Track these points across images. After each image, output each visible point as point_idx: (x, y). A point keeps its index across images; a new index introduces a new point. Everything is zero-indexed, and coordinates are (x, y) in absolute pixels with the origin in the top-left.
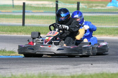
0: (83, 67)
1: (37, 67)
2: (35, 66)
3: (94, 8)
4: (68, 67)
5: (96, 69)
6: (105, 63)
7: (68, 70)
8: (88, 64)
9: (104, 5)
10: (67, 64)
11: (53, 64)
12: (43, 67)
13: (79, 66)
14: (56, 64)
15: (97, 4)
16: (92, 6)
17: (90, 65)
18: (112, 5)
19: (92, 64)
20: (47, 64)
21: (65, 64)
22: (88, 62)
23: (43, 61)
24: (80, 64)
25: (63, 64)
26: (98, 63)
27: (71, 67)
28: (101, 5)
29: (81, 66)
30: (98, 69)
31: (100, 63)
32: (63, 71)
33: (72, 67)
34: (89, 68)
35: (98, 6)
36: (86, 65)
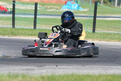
0: (47, 68)
4: (32, 68)
5: (62, 70)
6: (70, 65)
7: (34, 71)
8: (52, 66)
9: (59, 8)
10: (31, 65)
11: (16, 65)
12: (7, 67)
13: (44, 67)
14: (20, 65)
15: (52, 7)
16: (47, 8)
17: (55, 67)
18: (67, 8)
19: (57, 66)
20: (11, 65)
21: (29, 65)
22: (53, 64)
23: (6, 62)
24: (44, 66)
25: (27, 65)
26: (62, 65)
27: (36, 68)
28: (56, 7)
30: (64, 70)
31: (65, 65)
32: (28, 72)
34: (55, 70)
35: (52, 8)
36: (50, 66)
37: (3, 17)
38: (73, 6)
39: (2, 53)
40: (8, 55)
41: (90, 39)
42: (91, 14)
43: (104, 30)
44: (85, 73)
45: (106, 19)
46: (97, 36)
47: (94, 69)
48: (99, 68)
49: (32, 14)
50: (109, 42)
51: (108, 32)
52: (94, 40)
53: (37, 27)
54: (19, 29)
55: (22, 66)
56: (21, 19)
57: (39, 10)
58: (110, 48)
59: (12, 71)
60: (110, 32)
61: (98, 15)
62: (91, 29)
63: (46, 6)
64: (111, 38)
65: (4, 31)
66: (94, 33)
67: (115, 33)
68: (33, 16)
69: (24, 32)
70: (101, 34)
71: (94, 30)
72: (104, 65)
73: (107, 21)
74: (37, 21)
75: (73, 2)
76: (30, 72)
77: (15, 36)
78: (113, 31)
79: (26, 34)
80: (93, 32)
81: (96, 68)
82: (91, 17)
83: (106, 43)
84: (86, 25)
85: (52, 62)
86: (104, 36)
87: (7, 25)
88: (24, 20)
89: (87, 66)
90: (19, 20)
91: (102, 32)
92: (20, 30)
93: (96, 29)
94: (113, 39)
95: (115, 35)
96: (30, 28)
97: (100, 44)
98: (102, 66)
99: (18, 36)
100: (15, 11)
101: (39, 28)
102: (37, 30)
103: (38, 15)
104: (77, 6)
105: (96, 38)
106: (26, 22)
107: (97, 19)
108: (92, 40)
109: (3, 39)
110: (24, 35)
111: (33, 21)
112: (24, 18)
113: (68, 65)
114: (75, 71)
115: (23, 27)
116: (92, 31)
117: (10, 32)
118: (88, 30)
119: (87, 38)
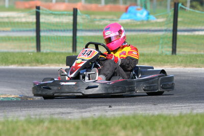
0: (95, 110)
1: (17, 111)
3: (97, 23)
4: (69, 112)
6: (133, 105)
7: (71, 115)
8: (103, 107)
10: (67, 107)
11: (42, 107)
13: (88, 109)
14: (48, 107)
15: (103, 17)
17: (107, 108)
19: (110, 107)
21: (64, 107)
22: (104, 104)
24: (89, 107)
25: (61, 107)
28: (110, 17)
29: (92, 109)
30: (122, 112)
31: (124, 105)
33: (78, 111)
34: (107, 112)
35: (104, 19)
36: (99, 107)
38: (139, 15)
41: (168, 64)
46: (180, 59)
47: (173, 108)
50: (200, 69)
51: (199, 53)
52: (174, 67)
54: (47, 54)
55: (52, 109)
58: (201, 78)
61: (179, 28)
63: (93, 17)
66: (174, 55)
68: (71, 34)
69: (55, 58)
70: (186, 57)
71: (174, 51)
72: (191, 103)
75: (139, 7)
76: (64, 116)
77: (42, 64)
79: (59, 60)
80: (172, 54)
81: (176, 107)
83: (196, 70)
84: (161, 42)
85: (104, 102)
86: (191, 60)
89: (161, 106)
92: (49, 55)
93: (178, 49)
96: (66, 51)
97: (185, 72)
98: (188, 105)
99: (47, 65)
103: (81, 30)
104: (145, 13)
105: (178, 62)
107: (179, 34)
108: (171, 66)
109: (22, 70)
110: (56, 62)
116: (171, 52)
117: (33, 59)
118: (164, 51)
119: (162, 63)
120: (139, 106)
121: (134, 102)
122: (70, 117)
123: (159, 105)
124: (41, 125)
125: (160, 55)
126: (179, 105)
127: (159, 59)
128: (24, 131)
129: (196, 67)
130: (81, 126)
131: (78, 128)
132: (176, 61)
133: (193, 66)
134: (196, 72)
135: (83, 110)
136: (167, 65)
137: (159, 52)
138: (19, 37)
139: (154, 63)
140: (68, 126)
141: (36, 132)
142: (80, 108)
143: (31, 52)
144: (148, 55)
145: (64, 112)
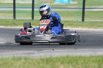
1: (6, 52)
2: (4, 51)
4: (33, 52)
5: (58, 53)
6: (64, 49)
7: (34, 55)
8: (49, 50)
9: (52, 1)
11: (19, 50)
12: (11, 52)
13: (42, 51)
14: (22, 50)
17: (52, 51)
18: (59, 2)
19: (53, 50)
20: (14, 50)
21: (30, 50)
22: (49, 48)
23: (10, 48)
25: (28, 50)
26: (58, 49)
27: (36, 52)
29: (44, 51)
30: (60, 53)
31: (60, 49)
32: (29, 55)
34: (52, 53)
35: (47, 2)
36: (48, 50)
37: (6, 11)
39: (6, 40)
40: (11, 42)
42: (80, 6)
43: (92, 19)
44: (78, 55)
45: (93, 10)
46: (86, 24)
47: (85, 51)
48: (89, 50)
49: (30, 8)
50: (96, 29)
51: (96, 21)
52: (83, 28)
53: (34, 18)
54: (19, 20)
56: (20, 11)
57: (36, 4)
58: (97, 34)
59: (15, 55)
60: (97, 21)
61: (86, 7)
62: (80, 18)
64: (98, 26)
65: (6, 22)
66: (83, 22)
67: (101, 22)
68: (31, 9)
70: (90, 23)
71: (83, 20)
72: (94, 48)
73: (94, 11)
74: (34, 14)
76: (31, 55)
78: (100, 20)
81: (86, 50)
82: (80, 8)
83: (94, 30)
84: (77, 15)
85: (49, 47)
86: (92, 24)
87: (9, 17)
88: (23, 12)
89: (79, 50)
90: (19, 13)
91: (90, 20)
92: (20, 21)
93: (85, 19)
94: (100, 26)
95: (102, 23)
97: (89, 31)
98: (92, 49)
99: (19, 26)
100: (16, 5)
101: (37, 19)
102: (35, 21)
103: (35, 8)
105: (85, 26)
106: (25, 14)
107: (86, 10)
108: (82, 28)
111: (31, 13)
112: (24, 11)
113: (62, 49)
114: (69, 53)
115: (22, 18)
116: (82, 20)
117: (12, 23)
118: (78, 20)
119: (77, 26)
120: (68, 50)
121: (65, 48)
122: (33, 56)
123: (77, 49)
124: (20, 61)
125: (76, 22)
126: (88, 50)
127: (76, 24)
128: (12, 64)
129: (95, 28)
130: (41, 62)
131: (39, 63)
132: (84, 25)
133: (93, 28)
134: (95, 31)
135: (40, 52)
136: (80, 27)
137: (76, 20)
138: (4, 11)
139: (73, 26)
140: (34, 61)
141: (18, 65)
142: (38, 51)
143: (11, 20)
144: (70, 22)
145: (30, 53)
